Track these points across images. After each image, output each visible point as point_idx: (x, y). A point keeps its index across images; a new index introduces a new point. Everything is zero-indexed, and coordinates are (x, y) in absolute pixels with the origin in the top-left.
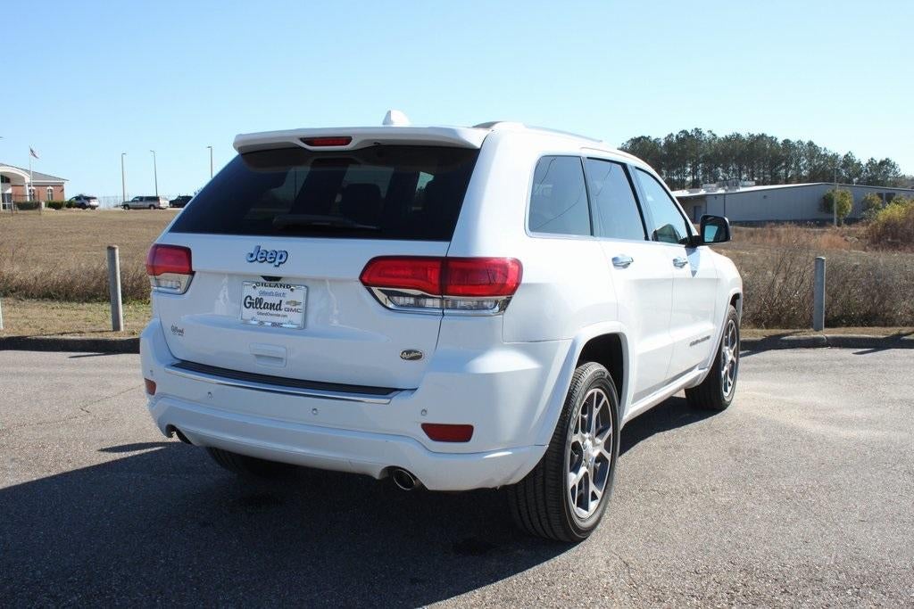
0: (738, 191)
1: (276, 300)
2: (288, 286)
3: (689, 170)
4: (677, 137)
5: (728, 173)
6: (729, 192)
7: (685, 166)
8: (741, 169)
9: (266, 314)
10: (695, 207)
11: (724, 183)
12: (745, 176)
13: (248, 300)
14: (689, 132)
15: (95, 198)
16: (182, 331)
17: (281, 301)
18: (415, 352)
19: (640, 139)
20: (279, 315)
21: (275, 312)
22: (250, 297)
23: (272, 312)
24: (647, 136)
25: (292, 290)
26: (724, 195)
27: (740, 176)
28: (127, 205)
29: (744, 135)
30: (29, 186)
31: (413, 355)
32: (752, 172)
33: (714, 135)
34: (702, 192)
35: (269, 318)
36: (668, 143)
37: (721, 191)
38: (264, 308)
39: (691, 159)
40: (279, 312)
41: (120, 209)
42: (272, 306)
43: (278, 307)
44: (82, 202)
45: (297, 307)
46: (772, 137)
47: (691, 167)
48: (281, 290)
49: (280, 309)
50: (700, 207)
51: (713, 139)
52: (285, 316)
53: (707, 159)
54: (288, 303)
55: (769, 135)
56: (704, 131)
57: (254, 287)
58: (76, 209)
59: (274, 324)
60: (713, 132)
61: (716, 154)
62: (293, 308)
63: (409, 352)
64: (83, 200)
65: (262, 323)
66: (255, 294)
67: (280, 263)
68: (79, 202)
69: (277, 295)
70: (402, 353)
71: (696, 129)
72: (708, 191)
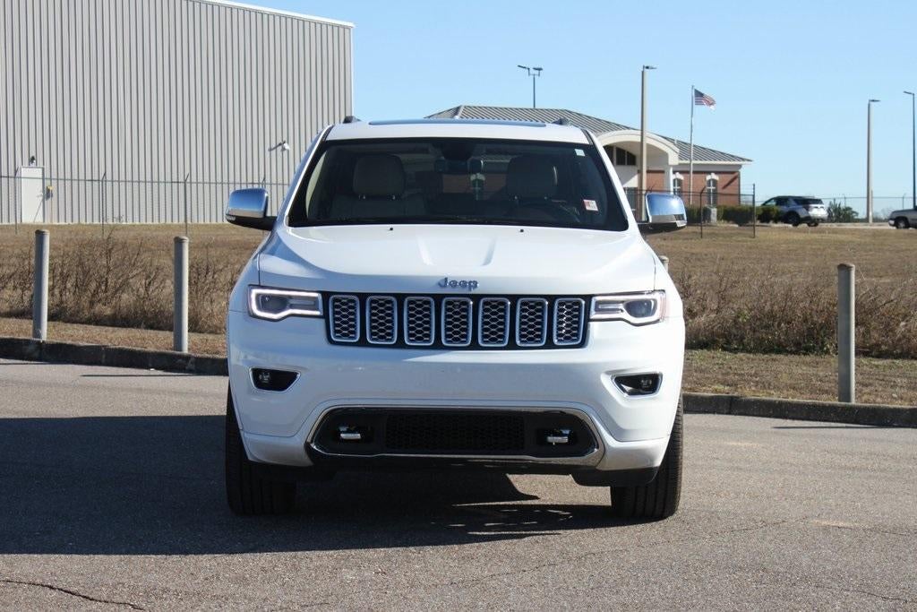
15: (818, 201)
28: (905, 219)
30: (674, 172)
41: (887, 227)
44: (789, 211)
58: (780, 225)
64: (793, 206)
68: (784, 209)
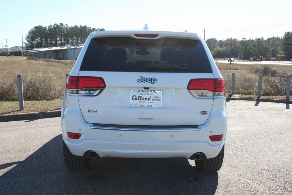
0: (79, 47)
1: (148, 97)
2: (154, 91)
3: (58, 39)
4: (53, 26)
5: (73, 41)
6: (76, 48)
7: (57, 37)
8: (78, 39)
9: (143, 102)
10: (63, 54)
11: (73, 44)
12: (79, 41)
13: (134, 97)
14: (58, 24)
16: (96, 111)
17: (150, 97)
18: (205, 111)
19: (39, 27)
20: (150, 102)
21: (148, 101)
22: (135, 96)
23: (146, 101)
24: (41, 26)
25: (156, 92)
26: (75, 49)
27: (78, 41)
29: (79, 26)
31: (204, 113)
32: (82, 40)
33: (68, 26)
34: (66, 48)
35: (146, 103)
36: (50, 29)
37: (73, 47)
38: (142, 100)
39: (59, 35)
40: (149, 101)
42: (146, 99)
43: (149, 99)
45: (158, 99)
46: (89, 27)
47: (59, 38)
48: (151, 93)
49: (150, 100)
50: (65, 53)
51: (67, 27)
52: (153, 102)
53: (65, 35)
54: (153, 97)
55: (88, 26)
56: (64, 24)
57: (137, 92)
59: (148, 106)
60: (67, 25)
61: (68, 33)
62: (156, 99)
63: (203, 112)
65: (142, 106)
66: (137, 95)
67: (154, 82)
69: (148, 94)
70: (201, 112)
71: (61, 23)
72: (68, 47)
